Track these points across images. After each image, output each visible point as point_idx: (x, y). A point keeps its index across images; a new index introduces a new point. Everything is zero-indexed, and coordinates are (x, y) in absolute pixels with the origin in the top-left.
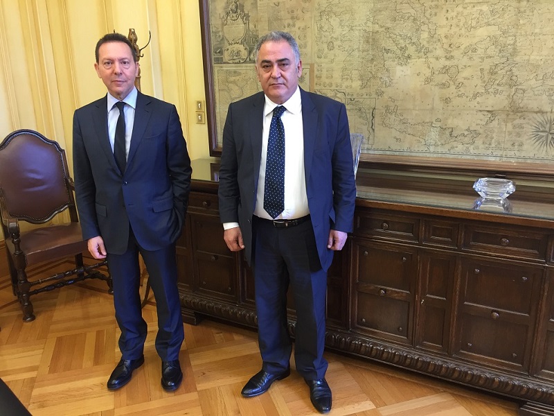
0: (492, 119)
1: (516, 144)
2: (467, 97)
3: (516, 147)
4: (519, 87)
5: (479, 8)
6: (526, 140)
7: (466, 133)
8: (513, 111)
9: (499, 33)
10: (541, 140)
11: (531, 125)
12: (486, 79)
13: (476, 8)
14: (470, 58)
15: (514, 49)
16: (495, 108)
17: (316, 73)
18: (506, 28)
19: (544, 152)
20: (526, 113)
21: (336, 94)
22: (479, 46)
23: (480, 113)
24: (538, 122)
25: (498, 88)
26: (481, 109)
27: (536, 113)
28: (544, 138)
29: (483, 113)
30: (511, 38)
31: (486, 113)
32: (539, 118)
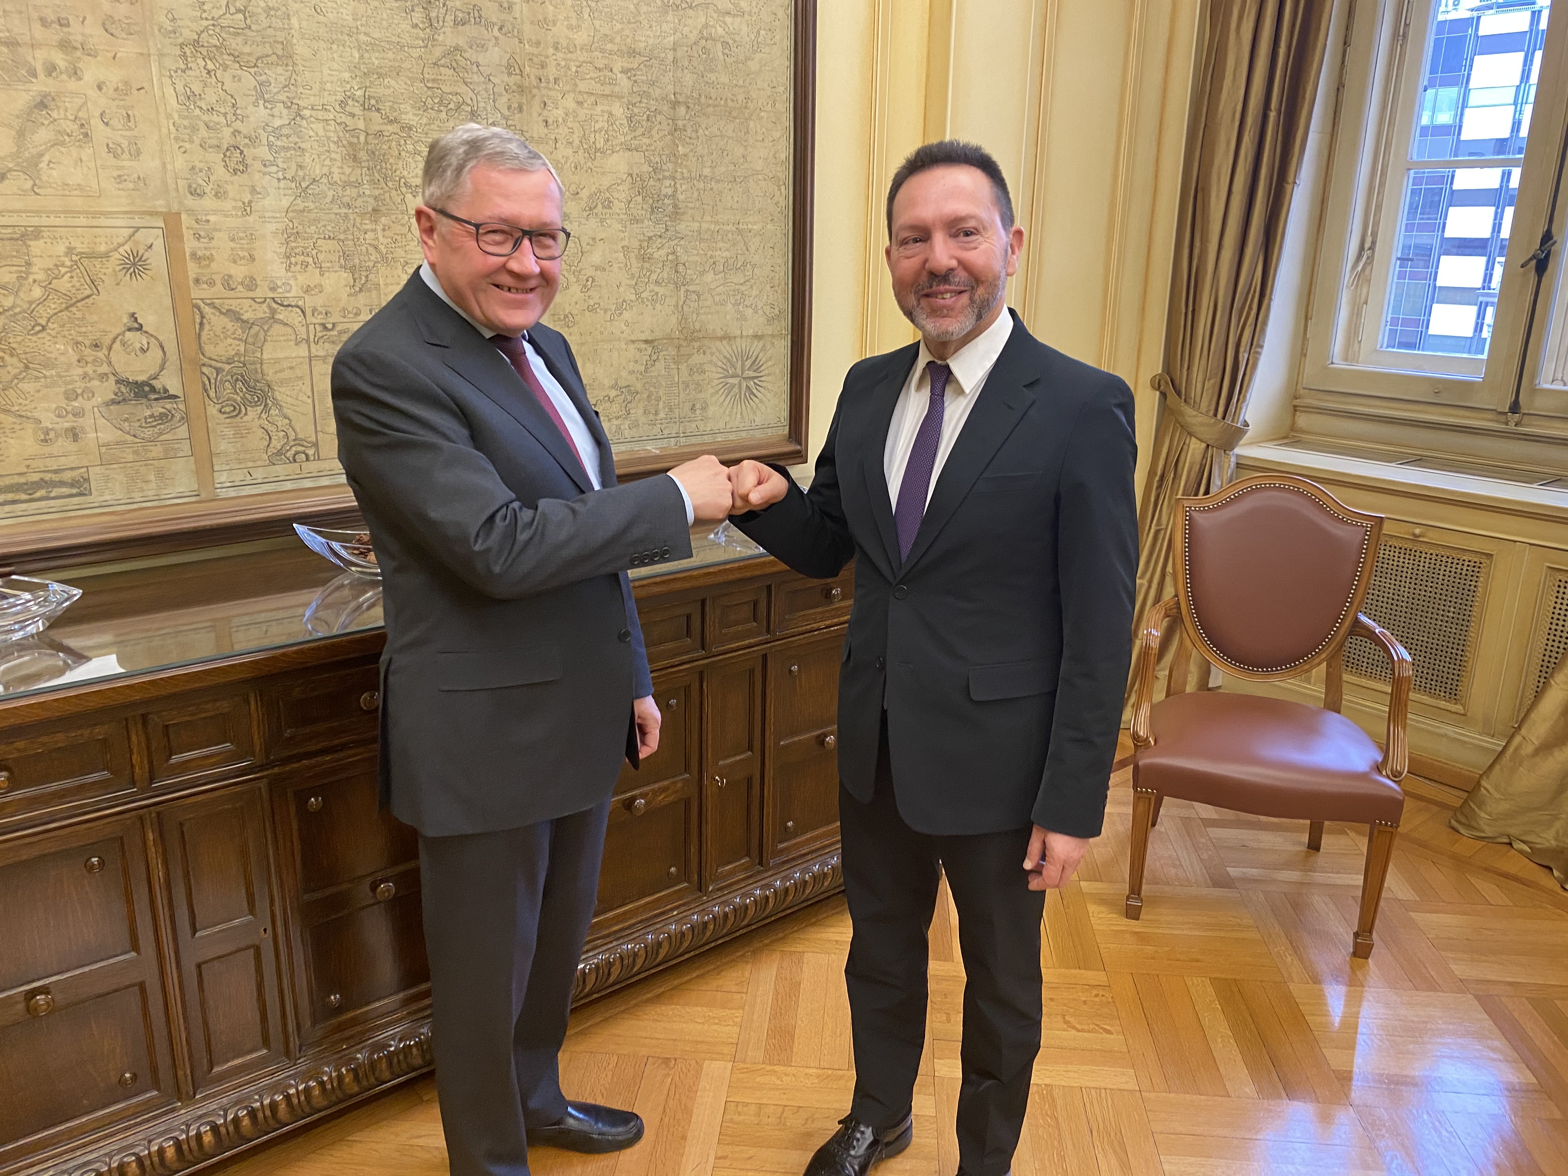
0: (654, 357)
1: (698, 406)
2: (606, 311)
3: (698, 412)
4: (691, 288)
5: (606, 108)
6: (712, 396)
7: (613, 393)
8: (686, 339)
9: (646, 168)
10: (732, 393)
11: (716, 366)
12: (634, 270)
13: (599, 108)
14: (602, 221)
15: (675, 206)
16: (658, 334)
17: (190, 244)
18: (658, 159)
19: (739, 415)
20: (706, 342)
21: (273, 312)
22: (615, 194)
23: (632, 347)
24: (725, 357)
25: (657, 289)
26: (633, 338)
27: (721, 339)
28: (736, 390)
29: (637, 345)
30: (667, 183)
31: (644, 346)
32: (724, 348)
